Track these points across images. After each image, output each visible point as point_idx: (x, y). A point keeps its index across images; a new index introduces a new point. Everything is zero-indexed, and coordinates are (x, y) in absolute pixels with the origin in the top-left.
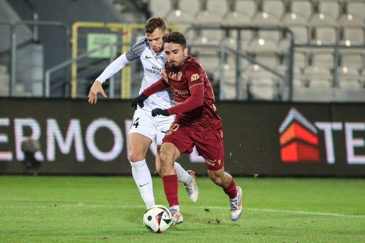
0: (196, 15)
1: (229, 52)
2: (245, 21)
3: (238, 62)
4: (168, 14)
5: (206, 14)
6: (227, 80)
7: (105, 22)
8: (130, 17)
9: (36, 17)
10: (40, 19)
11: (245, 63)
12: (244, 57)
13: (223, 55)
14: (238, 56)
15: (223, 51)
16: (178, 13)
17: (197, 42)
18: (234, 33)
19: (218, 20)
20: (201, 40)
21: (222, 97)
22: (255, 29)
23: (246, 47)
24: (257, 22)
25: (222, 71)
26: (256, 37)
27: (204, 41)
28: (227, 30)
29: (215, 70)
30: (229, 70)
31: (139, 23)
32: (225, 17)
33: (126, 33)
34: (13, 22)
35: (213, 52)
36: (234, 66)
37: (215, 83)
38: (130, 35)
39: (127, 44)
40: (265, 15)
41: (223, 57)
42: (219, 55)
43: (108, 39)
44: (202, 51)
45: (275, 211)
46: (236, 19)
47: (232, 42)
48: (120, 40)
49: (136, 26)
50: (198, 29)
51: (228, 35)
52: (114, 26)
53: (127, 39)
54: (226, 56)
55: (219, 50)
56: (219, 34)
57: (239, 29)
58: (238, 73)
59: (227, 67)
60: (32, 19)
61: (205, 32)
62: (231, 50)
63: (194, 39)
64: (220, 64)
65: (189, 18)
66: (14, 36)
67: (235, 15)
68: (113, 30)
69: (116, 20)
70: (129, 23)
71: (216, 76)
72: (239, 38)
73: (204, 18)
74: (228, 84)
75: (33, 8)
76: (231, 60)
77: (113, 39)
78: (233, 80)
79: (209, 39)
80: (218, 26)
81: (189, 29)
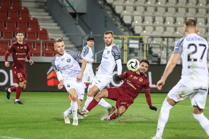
0: (151, 33)
1: (164, 46)
2: (170, 35)
3: (167, 50)
4: (141, 32)
5: (155, 32)
6: (163, 57)
7: (118, 35)
8: (127, 33)
9: (91, 33)
10: (93, 34)
11: (170, 50)
12: (169, 48)
13: (162, 47)
14: (167, 48)
15: (162, 46)
16: (145, 32)
17: (152, 43)
18: (166, 39)
19: (160, 34)
20: (153, 42)
21: (161, 63)
22: (174, 38)
23: (170, 44)
24: (174, 35)
25: (161, 53)
26: (174, 41)
27: (155, 42)
28: (163, 38)
29: (159, 53)
30: (164, 53)
31: (130, 35)
32: (162, 33)
33: (125, 39)
34: (83, 35)
35: (158, 46)
36: (166, 52)
37: (159, 58)
38: (127, 40)
39: (126, 43)
40: (177, 33)
41: (162, 48)
42: (160, 47)
43: (119, 41)
44: (154, 46)
45: (181, 106)
46: (166, 34)
47: (165, 43)
48: (123, 42)
49: (129, 36)
50: (152, 38)
51: (163, 40)
52: (121, 37)
53: (126, 41)
54: (163, 48)
55: (160, 45)
56: (160, 39)
57: (168, 38)
58: (167, 54)
59: (163, 52)
60: (90, 34)
61: (155, 39)
62: (165, 46)
63: (151, 41)
64: (161, 51)
65: (149, 34)
66: (83, 40)
67: (166, 32)
68: (121, 38)
69: (122, 35)
70: (127, 35)
71: (159, 55)
72: (168, 41)
73: (155, 34)
74: (164, 58)
75: (90, 30)
76: (165, 49)
77: (120, 41)
78: (165, 57)
79: (157, 42)
80: (160, 36)
81: (149, 38)
